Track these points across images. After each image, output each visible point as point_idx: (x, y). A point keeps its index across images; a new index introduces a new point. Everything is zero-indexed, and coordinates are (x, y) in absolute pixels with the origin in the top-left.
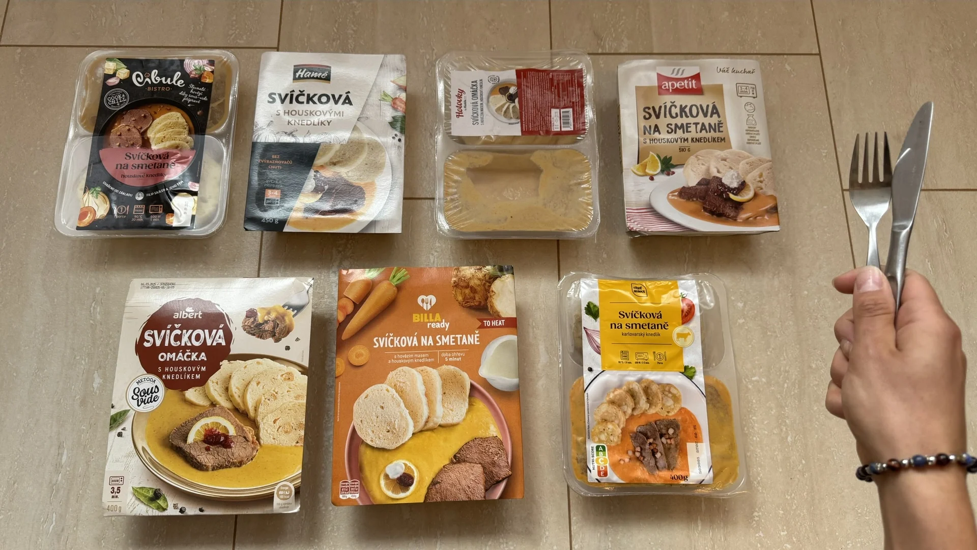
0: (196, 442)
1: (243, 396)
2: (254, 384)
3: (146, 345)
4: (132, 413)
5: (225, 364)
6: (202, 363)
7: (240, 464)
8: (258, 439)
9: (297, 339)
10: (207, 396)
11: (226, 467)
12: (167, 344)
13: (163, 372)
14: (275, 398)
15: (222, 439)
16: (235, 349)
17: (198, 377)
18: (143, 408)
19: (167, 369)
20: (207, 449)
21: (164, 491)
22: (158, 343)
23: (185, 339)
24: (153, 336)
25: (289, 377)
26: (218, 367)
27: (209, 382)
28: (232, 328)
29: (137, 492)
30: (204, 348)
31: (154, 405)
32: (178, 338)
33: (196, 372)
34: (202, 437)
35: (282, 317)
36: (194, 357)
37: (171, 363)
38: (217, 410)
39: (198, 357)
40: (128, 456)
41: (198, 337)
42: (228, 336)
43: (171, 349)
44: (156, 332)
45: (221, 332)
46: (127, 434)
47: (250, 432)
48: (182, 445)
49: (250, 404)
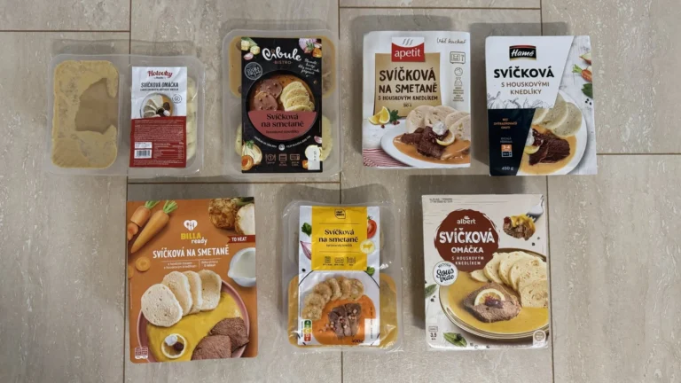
0: (480, 305)
1: (509, 276)
2: (514, 268)
3: (441, 241)
4: (438, 287)
5: (495, 255)
6: (481, 254)
7: (509, 318)
8: (520, 303)
9: (539, 238)
10: (485, 276)
11: (500, 320)
12: (456, 241)
13: (456, 260)
14: (529, 277)
15: (497, 303)
16: (501, 245)
17: (479, 263)
18: (444, 283)
19: (458, 258)
20: (487, 309)
21: (463, 335)
22: (450, 241)
23: (468, 238)
24: (445, 236)
25: (536, 264)
26: (492, 257)
27: (486, 266)
28: (497, 232)
29: (447, 336)
30: (481, 244)
31: (451, 282)
32: (463, 237)
33: (478, 260)
34: (484, 302)
35: (526, 223)
36: (475, 250)
37: (460, 254)
38: (492, 285)
39: (478, 250)
40: (439, 313)
41: (476, 237)
42: (496, 236)
43: (459, 245)
44: (447, 233)
45: (490, 234)
46: (437, 299)
47: (514, 299)
48: (471, 306)
49: (513, 281)
